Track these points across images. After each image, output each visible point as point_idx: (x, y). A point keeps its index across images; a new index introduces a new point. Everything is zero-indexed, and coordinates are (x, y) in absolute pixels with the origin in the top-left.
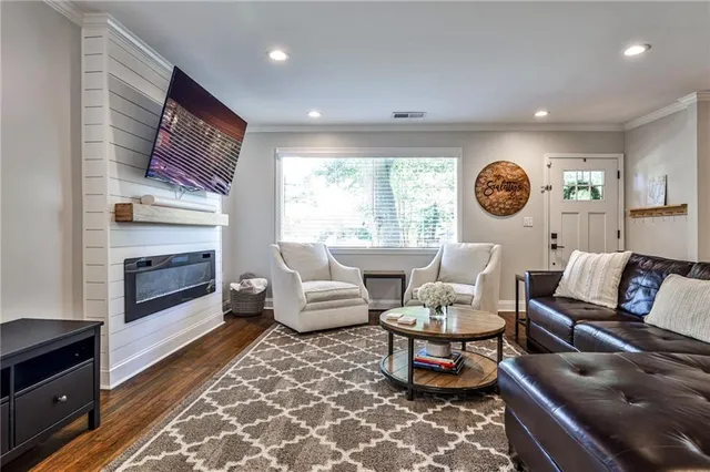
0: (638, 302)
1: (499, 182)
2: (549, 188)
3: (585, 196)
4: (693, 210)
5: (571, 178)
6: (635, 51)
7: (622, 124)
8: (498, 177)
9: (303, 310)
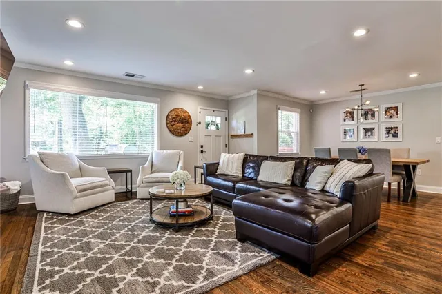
0: (250, 173)
1: (178, 119)
2: (200, 123)
3: (213, 128)
4: (255, 135)
5: (208, 119)
6: (249, 71)
7: (228, 97)
8: (177, 116)
9: (76, 198)
